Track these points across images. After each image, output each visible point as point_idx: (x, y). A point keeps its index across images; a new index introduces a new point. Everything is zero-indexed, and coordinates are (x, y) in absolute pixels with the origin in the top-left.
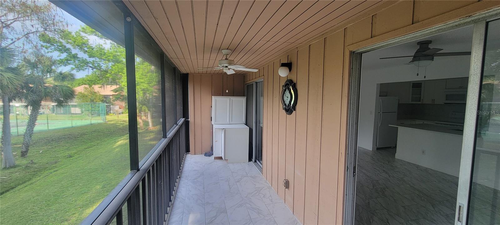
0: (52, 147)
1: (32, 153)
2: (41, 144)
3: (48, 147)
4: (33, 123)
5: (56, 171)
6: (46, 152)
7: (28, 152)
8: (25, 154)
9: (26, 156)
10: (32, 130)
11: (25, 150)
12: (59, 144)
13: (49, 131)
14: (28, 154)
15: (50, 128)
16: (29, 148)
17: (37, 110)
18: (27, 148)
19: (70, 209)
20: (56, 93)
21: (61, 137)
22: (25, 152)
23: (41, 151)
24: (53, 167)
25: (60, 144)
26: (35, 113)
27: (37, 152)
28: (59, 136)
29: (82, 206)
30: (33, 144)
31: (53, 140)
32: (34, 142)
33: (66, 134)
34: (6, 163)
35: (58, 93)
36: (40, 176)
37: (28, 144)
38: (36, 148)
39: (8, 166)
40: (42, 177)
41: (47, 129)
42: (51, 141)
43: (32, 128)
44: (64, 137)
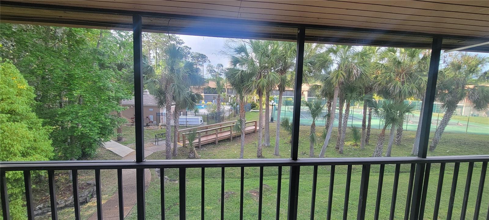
0: (461, 150)
1: (440, 150)
2: (451, 144)
3: (457, 149)
4: (445, 123)
5: (450, 174)
6: (452, 153)
7: (435, 148)
8: (432, 149)
9: (433, 151)
10: (443, 129)
11: (433, 145)
12: (469, 150)
13: (467, 133)
14: (435, 150)
15: (469, 131)
16: (437, 145)
17: (452, 110)
18: (435, 144)
19: (430, 212)
20: (474, 94)
21: (475, 143)
22: (433, 148)
23: (448, 151)
24: (450, 169)
25: (471, 150)
26: (449, 113)
27: (444, 150)
28: (473, 142)
29: (442, 217)
30: (444, 143)
31: (465, 144)
32: (446, 140)
33: (483, 141)
34: (414, 151)
35: (476, 94)
36: (433, 172)
37: (437, 141)
38: (445, 147)
39: (415, 154)
40: (434, 173)
41: (466, 131)
42: (463, 144)
43: (443, 127)
44: (479, 143)
